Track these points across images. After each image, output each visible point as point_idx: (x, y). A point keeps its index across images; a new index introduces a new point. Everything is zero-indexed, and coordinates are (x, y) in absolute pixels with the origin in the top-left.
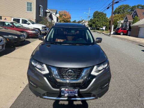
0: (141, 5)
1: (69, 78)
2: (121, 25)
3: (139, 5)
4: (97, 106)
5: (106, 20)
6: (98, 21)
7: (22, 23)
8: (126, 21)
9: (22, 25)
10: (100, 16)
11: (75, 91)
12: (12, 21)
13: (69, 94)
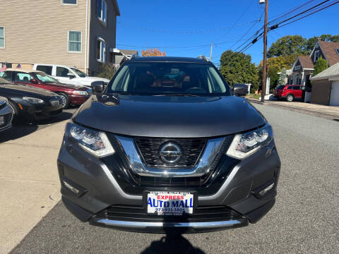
0: (329, 36)
1: (168, 164)
2: (286, 80)
3: (326, 36)
4: (245, 249)
5: (250, 69)
6: (232, 73)
7: (57, 75)
8: (298, 71)
9: (57, 80)
10: (237, 61)
11: (186, 201)
12: (34, 69)
13: (170, 207)
